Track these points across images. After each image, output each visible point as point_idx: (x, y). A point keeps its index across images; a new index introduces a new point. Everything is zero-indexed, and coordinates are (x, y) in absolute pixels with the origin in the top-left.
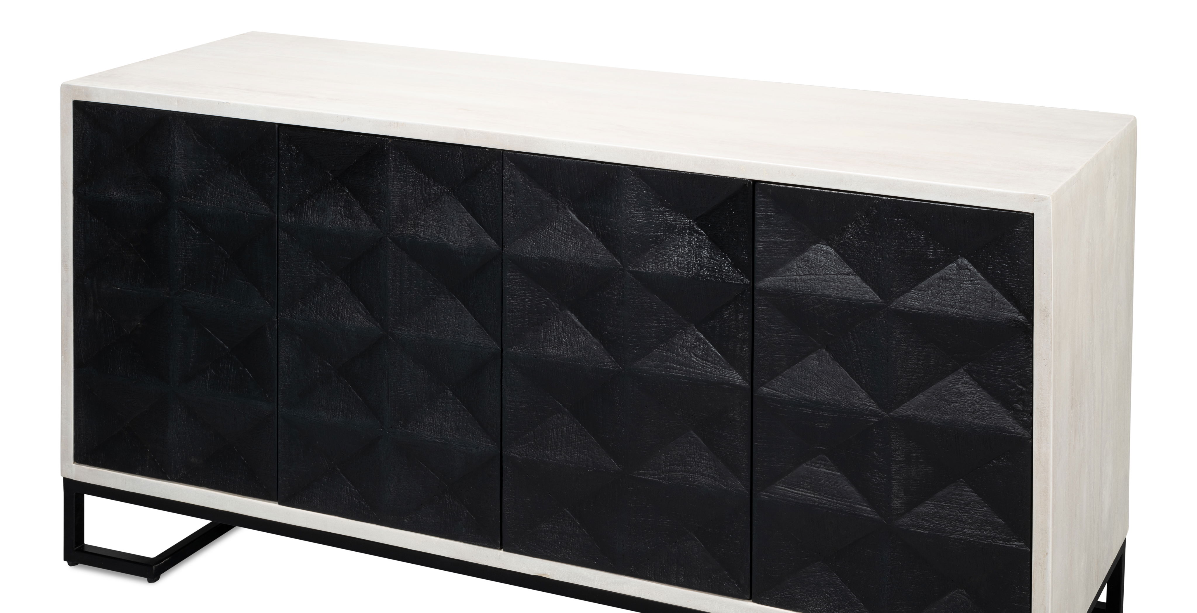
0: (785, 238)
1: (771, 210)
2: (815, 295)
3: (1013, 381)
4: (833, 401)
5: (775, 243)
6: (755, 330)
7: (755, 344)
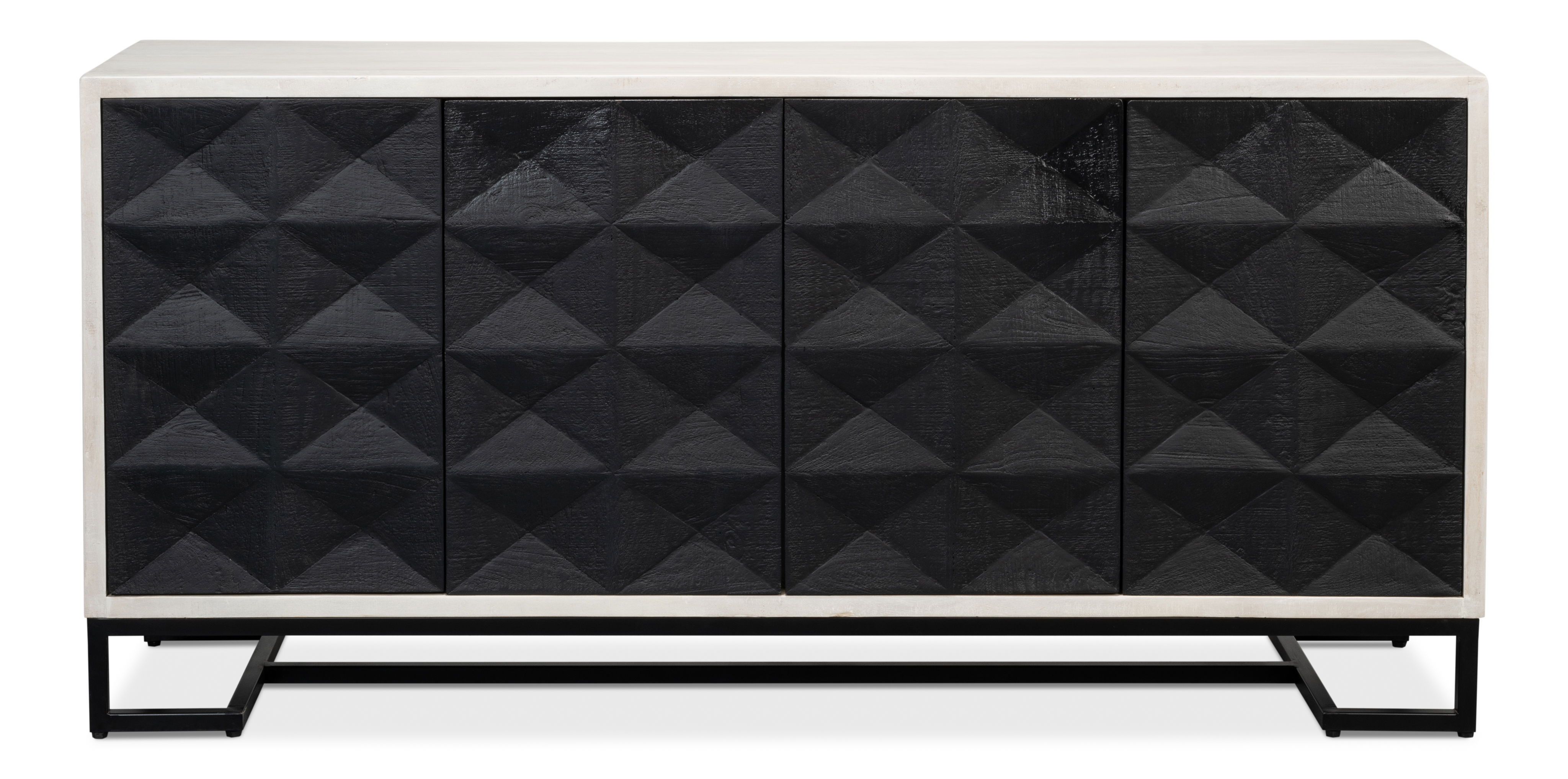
0: (1164, 163)
1: (1146, 131)
2: (1205, 223)
3: (1441, 289)
4: (1227, 344)
5: (1152, 169)
6: (1127, 275)
7: (1127, 292)
